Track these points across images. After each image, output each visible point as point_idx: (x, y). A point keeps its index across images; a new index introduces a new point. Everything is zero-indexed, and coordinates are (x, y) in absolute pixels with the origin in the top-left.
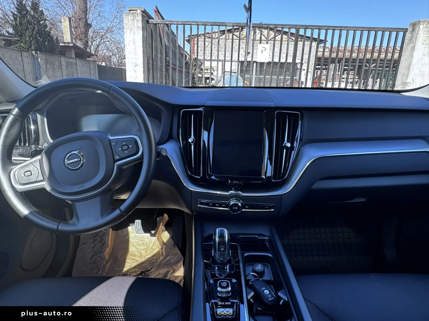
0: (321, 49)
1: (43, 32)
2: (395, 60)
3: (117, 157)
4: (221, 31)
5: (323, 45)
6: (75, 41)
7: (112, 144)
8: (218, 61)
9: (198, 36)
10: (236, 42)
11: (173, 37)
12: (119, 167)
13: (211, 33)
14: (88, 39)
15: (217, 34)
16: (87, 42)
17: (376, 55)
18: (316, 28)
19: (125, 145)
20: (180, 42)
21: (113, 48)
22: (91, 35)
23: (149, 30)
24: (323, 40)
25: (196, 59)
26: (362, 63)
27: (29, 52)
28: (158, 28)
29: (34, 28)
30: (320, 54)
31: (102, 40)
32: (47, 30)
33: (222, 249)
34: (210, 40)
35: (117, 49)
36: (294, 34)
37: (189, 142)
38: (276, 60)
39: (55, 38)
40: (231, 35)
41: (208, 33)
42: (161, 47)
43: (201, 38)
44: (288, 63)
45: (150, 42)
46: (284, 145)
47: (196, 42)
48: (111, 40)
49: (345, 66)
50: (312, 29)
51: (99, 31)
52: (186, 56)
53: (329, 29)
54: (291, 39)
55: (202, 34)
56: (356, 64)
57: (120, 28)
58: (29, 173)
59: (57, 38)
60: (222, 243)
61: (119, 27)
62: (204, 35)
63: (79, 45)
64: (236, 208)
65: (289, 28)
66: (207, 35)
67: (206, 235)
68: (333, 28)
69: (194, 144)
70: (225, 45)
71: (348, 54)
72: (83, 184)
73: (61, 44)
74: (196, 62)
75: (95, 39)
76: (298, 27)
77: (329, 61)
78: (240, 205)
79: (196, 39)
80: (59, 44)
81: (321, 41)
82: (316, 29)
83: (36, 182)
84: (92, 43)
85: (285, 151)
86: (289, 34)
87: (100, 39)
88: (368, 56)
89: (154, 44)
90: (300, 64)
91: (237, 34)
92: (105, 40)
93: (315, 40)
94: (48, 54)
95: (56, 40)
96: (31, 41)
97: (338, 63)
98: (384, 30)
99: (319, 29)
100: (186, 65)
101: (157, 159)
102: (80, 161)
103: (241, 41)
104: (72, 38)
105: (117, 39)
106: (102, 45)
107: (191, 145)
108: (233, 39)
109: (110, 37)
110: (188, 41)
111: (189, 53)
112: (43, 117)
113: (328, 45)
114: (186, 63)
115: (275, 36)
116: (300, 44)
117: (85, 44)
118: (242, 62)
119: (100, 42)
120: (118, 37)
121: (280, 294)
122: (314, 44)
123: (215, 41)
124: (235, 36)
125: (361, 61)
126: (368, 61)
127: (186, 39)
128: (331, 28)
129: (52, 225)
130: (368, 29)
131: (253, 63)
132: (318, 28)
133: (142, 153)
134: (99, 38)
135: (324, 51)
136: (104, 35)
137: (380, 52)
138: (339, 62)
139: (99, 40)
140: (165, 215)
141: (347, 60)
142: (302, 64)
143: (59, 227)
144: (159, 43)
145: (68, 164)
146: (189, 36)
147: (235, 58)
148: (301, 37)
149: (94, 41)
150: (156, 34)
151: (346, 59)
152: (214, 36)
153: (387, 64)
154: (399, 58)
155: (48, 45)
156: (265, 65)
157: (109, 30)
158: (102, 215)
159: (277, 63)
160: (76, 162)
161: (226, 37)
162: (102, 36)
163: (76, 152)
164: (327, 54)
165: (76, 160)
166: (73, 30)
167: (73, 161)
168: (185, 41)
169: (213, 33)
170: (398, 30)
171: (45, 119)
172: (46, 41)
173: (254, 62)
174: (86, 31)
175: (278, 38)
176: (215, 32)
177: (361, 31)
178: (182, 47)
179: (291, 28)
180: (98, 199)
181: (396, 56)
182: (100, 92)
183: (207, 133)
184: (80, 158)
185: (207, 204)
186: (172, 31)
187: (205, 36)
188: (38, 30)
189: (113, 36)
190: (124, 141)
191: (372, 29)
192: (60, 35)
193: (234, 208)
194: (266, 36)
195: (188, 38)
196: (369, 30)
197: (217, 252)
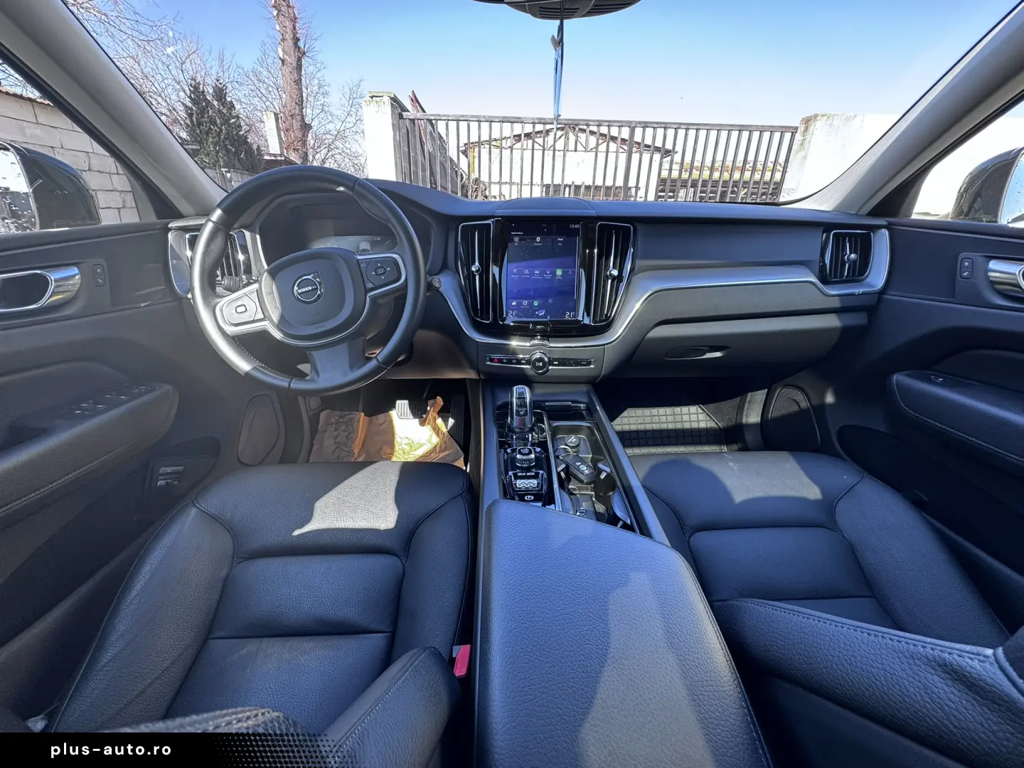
0: (666, 166)
1: (236, 138)
2: (775, 183)
3: (370, 285)
4: (514, 136)
5: (669, 158)
6: (287, 153)
7: (362, 266)
8: (511, 183)
9: (480, 143)
10: (538, 154)
11: (442, 144)
12: (374, 299)
13: (499, 140)
14: (307, 149)
15: (509, 140)
16: (306, 154)
17: (747, 175)
18: (660, 125)
19: (379, 267)
20: (452, 153)
21: (348, 165)
22: (312, 142)
23: (404, 131)
24: (670, 151)
25: (477, 181)
26: (726, 187)
27: (216, 170)
28: (417, 128)
29: (221, 131)
30: (665, 174)
31: (329, 151)
32: (241, 133)
33: (521, 413)
34: (498, 150)
35: (354, 166)
36: (627, 140)
37: (473, 272)
38: (599, 182)
39: (255, 147)
40: (530, 142)
41: (495, 140)
42: (423, 160)
43: (484, 148)
44: (617, 188)
45: (406, 150)
46: (608, 273)
47: (476, 155)
48: (343, 151)
49: (701, 192)
50: (654, 128)
51: (324, 137)
52: (462, 175)
53: (679, 128)
54: (623, 148)
55: (486, 141)
56: (718, 190)
57: (357, 132)
58: (242, 309)
59: (258, 147)
60: (522, 404)
61: (355, 131)
62: (489, 142)
63: (294, 159)
64: (541, 364)
65: (619, 127)
66: (494, 143)
67: (499, 403)
68: (686, 127)
69: (480, 275)
70: (522, 159)
71: (706, 174)
72: (322, 324)
73: (266, 157)
74: (477, 185)
75: (318, 150)
76: (634, 125)
77: (679, 184)
78: (547, 360)
79: (477, 149)
80: (263, 156)
81: (667, 153)
82: (661, 127)
83: (253, 321)
84: (314, 157)
85: (610, 281)
86: (619, 140)
87: (327, 150)
88: (737, 176)
89: (411, 154)
90: (634, 189)
91: (540, 141)
92: (334, 152)
93: (658, 149)
94: (244, 174)
95: (258, 152)
96: (217, 152)
97: (692, 187)
98: (762, 130)
99: (665, 128)
100: (462, 190)
101: (428, 294)
102: (315, 291)
103: (546, 152)
104: (281, 148)
105: (353, 150)
106: (330, 160)
107: (475, 275)
108: (533, 149)
109: (341, 146)
110: (465, 153)
111: (466, 171)
112: (253, 234)
113: (677, 158)
114: (463, 186)
115: (598, 145)
116: (635, 157)
117: (303, 158)
118: (548, 186)
119: (327, 154)
120: (355, 147)
121: (600, 465)
122: (657, 157)
123: (506, 153)
124: (536, 145)
125: (726, 183)
126: (736, 184)
127: (461, 149)
128: (682, 127)
129: (281, 381)
130: (738, 128)
131: (565, 188)
132: (663, 125)
133: (406, 279)
134: (325, 148)
135: (670, 170)
136: (333, 143)
137: (754, 170)
138: (694, 185)
139: (325, 151)
140: (438, 397)
141: (705, 183)
142: (637, 188)
143: (292, 385)
144: (419, 151)
145: (299, 294)
146: (466, 144)
147: (537, 179)
148: (637, 146)
149: (317, 153)
150: (415, 136)
151: (703, 181)
152: (504, 145)
153: (763, 188)
154: (781, 180)
155: (245, 158)
156: (583, 189)
157: (340, 135)
158: (352, 367)
159: (601, 187)
160: (309, 291)
161: (522, 145)
162: (330, 145)
163: (310, 277)
164: (675, 174)
165: (310, 288)
166: (282, 134)
167: (307, 289)
168: (460, 153)
169: (503, 139)
170: (783, 130)
171: (258, 237)
172: (242, 151)
173: (566, 186)
174: (303, 136)
175: (603, 147)
176: (505, 138)
177: (729, 131)
178: (456, 161)
179: (622, 126)
180: (344, 346)
181: (778, 176)
182: (342, 189)
183: (498, 269)
184: (316, 285)
185: (500, 361)
186: (439, 134)
187: (490, 145)
188: (227, 134)
189: (348, 146)
190: (379, 262)
191: (744, 128)
192: (262, 143)
193: (537, 364)
194: (584, 145)
195: (464, 148)
196: (741, 129)
197: (515, 416)
